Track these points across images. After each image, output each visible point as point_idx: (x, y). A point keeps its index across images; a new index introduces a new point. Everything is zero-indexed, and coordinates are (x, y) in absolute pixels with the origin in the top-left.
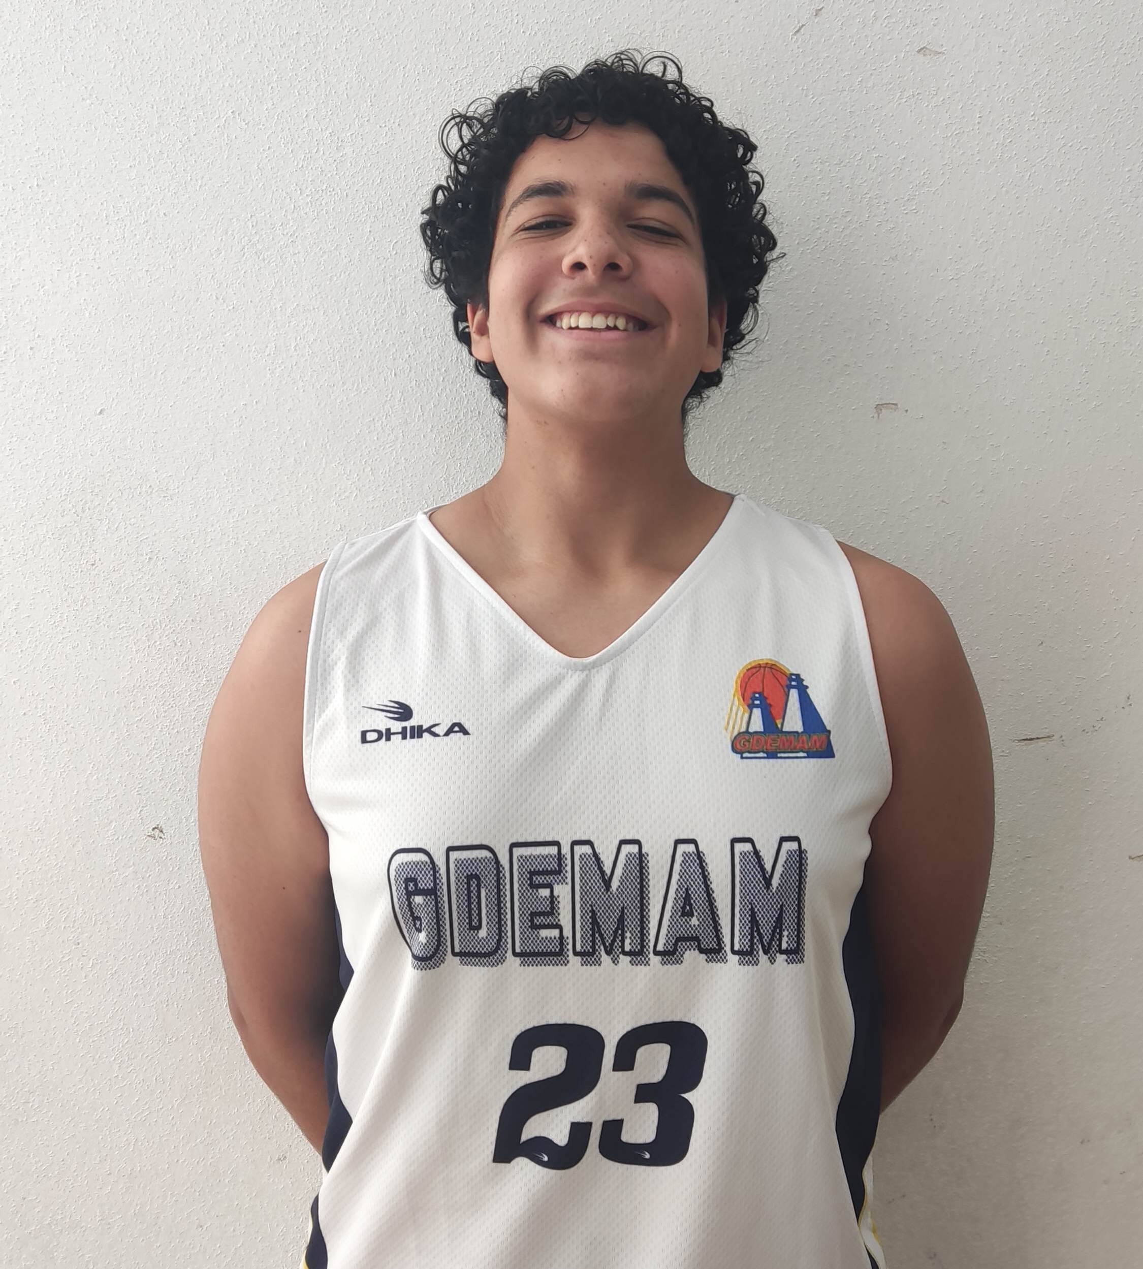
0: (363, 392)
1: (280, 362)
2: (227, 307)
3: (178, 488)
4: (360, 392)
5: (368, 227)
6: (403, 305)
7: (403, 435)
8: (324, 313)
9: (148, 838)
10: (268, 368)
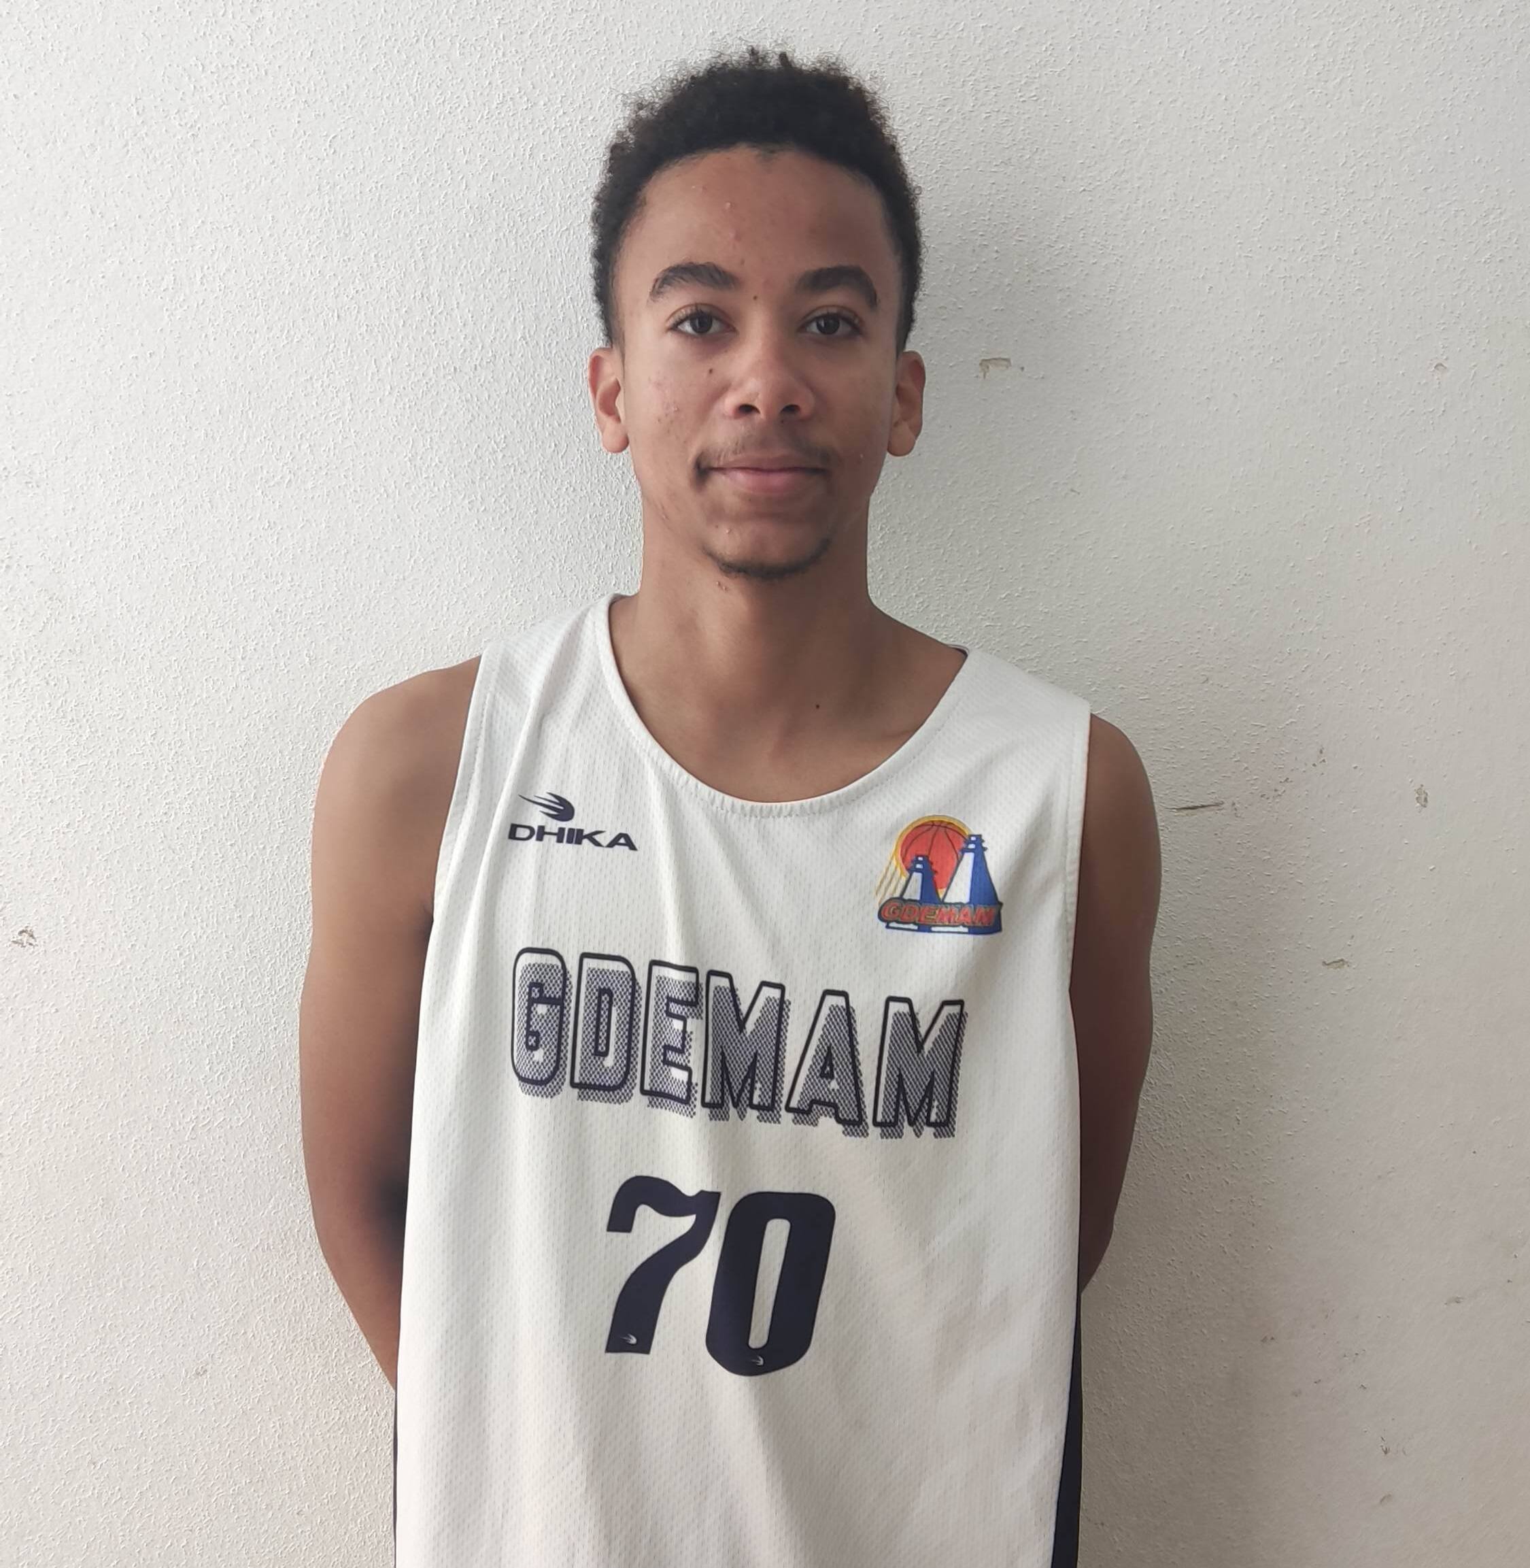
0: (296, 340)
1: (181, 299)
2: (107, 224)
3: (46, 470)
4: (292, 341)
5: (297, 115)
6: (346, 224)
7: (352, 399)
8: (239, 235)
9: (14, 945)
10: (165, 309)
